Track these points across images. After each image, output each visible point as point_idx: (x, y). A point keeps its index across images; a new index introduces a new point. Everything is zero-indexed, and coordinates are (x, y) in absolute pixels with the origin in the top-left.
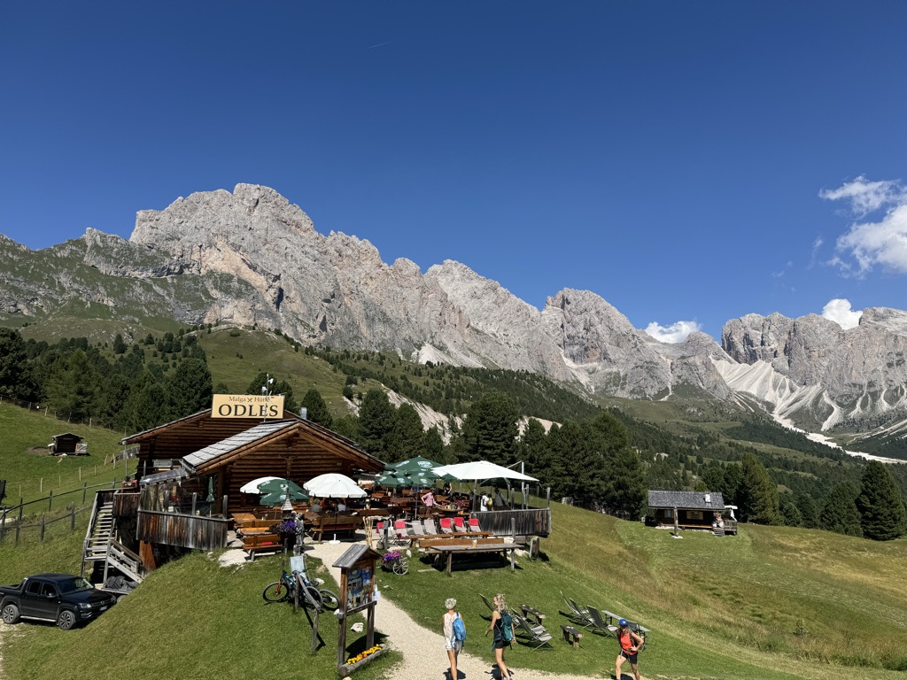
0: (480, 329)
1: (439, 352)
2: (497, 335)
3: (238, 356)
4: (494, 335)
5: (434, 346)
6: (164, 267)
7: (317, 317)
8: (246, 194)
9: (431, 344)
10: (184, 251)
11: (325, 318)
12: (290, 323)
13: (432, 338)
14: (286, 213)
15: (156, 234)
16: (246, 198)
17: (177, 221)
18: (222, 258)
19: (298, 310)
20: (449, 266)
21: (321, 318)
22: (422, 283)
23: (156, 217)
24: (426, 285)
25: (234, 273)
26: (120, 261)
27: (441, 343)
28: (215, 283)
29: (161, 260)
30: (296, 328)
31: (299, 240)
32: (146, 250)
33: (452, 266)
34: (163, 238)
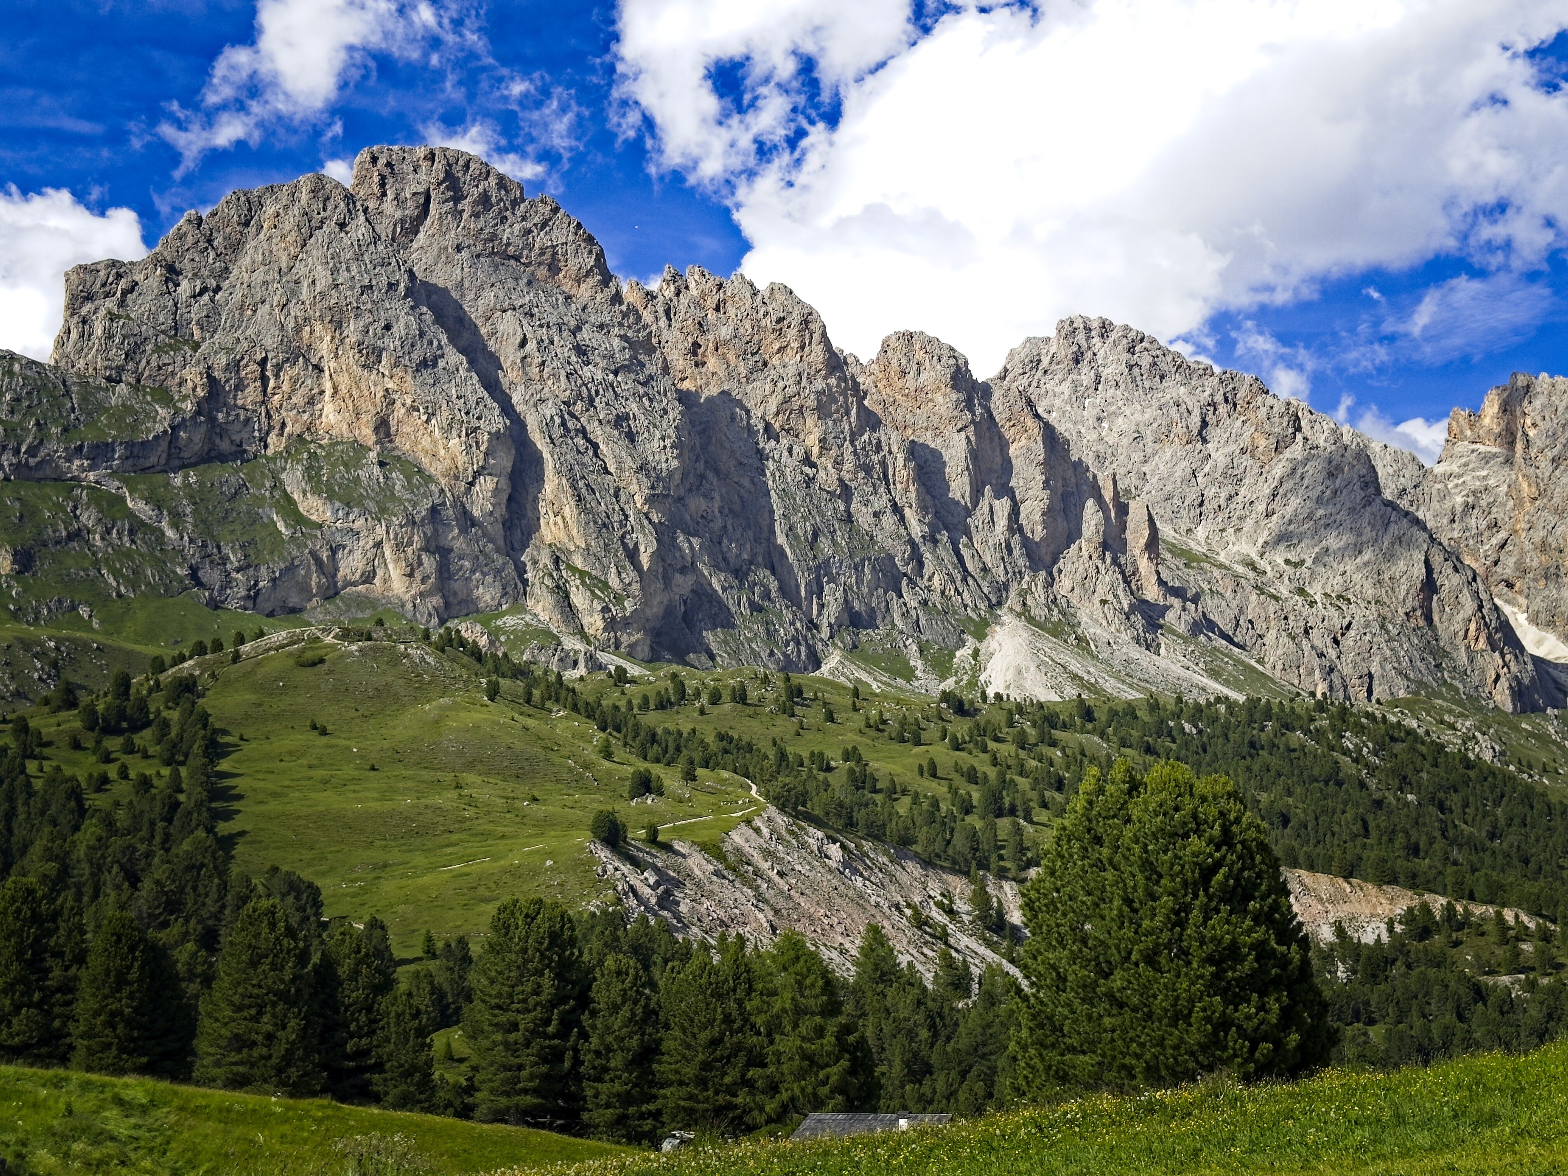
0: (1199, 549)
1: (1048, 644)
2: (1262, 564)
4: (1251, 565)
5: (1031, 620)
6: (156, 437)
7: (633, 555)
8: (390, 181)
9: (1019, 615)
10: (212, 381)
11: (658, 556)
12: (548, 581)
13: (1023, 594)
14: (517, 227)
15: (125, 337)
16: (390, 194)
17: (185, 288)
18: (329, 392)
19: (571, 538)
20: (1081, 337)
21: (645, 560)
22: (978, 411)
23: (123, 284)
24: (991, 415)
25: (367, 434)
26: (26, 430)
27: (1056, 611)
28: (312, 474)
29: (147, 415)
30: (567, 597)
31: (562, 309)
32: (99, 388)
33: (1088, 338)
34: (149, 348)
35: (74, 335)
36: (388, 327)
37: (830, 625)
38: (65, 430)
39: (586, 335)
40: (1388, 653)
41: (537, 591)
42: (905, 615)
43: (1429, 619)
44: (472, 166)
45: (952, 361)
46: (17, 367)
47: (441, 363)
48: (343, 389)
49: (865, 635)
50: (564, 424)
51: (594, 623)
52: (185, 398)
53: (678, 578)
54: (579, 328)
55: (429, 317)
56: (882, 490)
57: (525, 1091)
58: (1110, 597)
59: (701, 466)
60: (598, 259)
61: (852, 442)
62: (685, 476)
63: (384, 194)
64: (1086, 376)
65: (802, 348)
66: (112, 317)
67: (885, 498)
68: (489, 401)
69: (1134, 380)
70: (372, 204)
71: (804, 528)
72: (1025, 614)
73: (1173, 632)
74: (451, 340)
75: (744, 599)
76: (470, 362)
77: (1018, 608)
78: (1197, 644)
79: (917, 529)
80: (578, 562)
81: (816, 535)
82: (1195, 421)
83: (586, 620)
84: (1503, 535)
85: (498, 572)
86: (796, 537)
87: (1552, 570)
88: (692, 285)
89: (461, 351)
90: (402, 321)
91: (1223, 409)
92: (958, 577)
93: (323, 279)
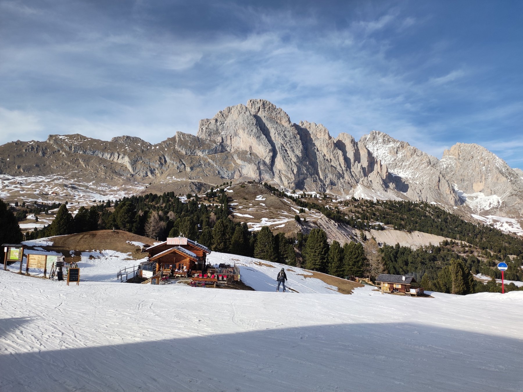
1: (367, 190)
3: (244, 198)
5: (364, 185)
6: (213, 149)
7: (293, 171)
8: (253, 105)
9: (362, 184)
10: (222, 139)
11: (298, 172)
12: (278, 175)
13: (363, 181)
14: (275, 113)
15: (208, 132)
16: (253, 107)
17: (218, 124)
18: (242, 142)
19: (282, 168)
20: (374, 134)
21: (295, 172)
22: (356, 147)
23: (209, 123)
24: (358, 148)
25: (248, 150)
26: (192, 147)
27: (369, 184)
28: (238, 156)
29: (212, 145)
30: (281, 178)
31: (282, 128)
32: (204, 140)
33: (376, 135)
34: (212, 134)
35: (200, 131)
36: (252, 131)
37: (327, 185)
38: (199, 147)
39: (286, 132)
40: (431, 194)
41: (276, 177)
42: (341, 184)
43: (439, 187)
44: (267, 102)
45: (351, 138)
46: (191, 137)
47: (261, 137)
48: (244, 141)
49: (333, 187)
50: (282, 148)
51: (286, 183)
52: (218, 142)
53: (301, 176)
54: (285, 131)
55: (259, 129)
56: (337, 161)
57: (317, 265)
58: (379, 182)
59: (305, 156)
60: (288, 119)
61: (332, 152)
62: (302, 158)
63: (252, 107)
64: (375, 142)
65: (324, 135)
66: (206, 128)
67: (338, 163)
68: (269, 144)
69: (384, 142)
70: (250, 109)
71: (323, 168)
72: (363, 184)
73: (390, 189)
74: (263, 133)
75: (312, 180)
76: (266, 137)
77: (362, 183)
78: (395, 191)
79: (344, 168)
80: (283, 172)
81: (325, 168)
82: (395, 150)
83: (284, 183)
84: (453, 173)
85: (270, 173)
86: (322, 169)
87: (463, 180)
88: (305, 124)
89: (264, 135)
90: (255, 129)
91: (401, 148)
92: (351, 177)
93: (242, 122)
